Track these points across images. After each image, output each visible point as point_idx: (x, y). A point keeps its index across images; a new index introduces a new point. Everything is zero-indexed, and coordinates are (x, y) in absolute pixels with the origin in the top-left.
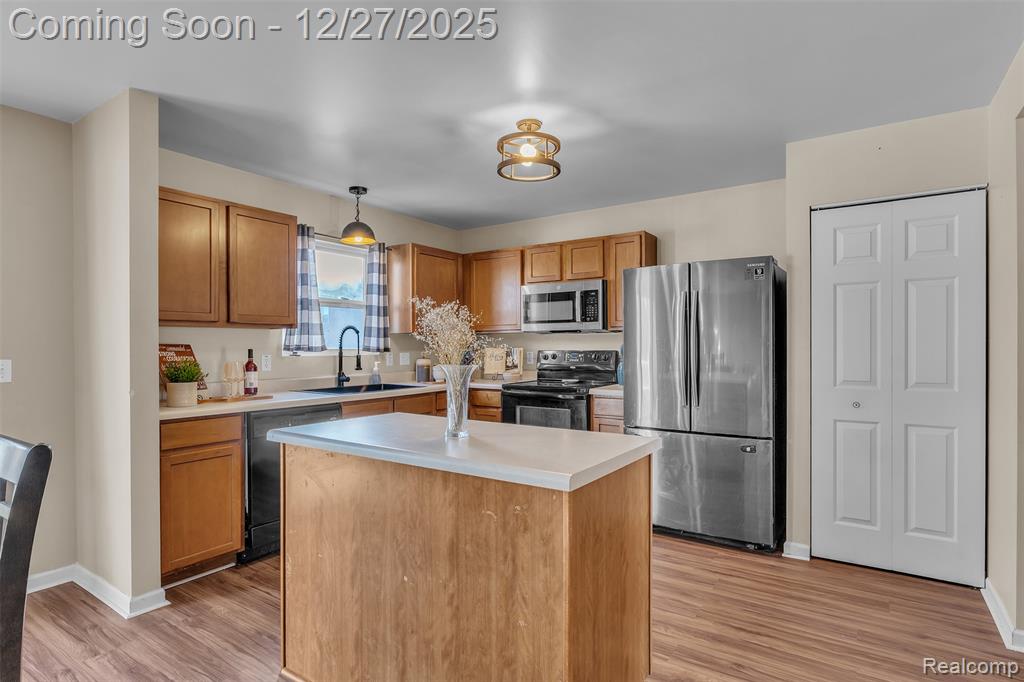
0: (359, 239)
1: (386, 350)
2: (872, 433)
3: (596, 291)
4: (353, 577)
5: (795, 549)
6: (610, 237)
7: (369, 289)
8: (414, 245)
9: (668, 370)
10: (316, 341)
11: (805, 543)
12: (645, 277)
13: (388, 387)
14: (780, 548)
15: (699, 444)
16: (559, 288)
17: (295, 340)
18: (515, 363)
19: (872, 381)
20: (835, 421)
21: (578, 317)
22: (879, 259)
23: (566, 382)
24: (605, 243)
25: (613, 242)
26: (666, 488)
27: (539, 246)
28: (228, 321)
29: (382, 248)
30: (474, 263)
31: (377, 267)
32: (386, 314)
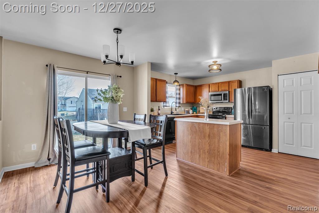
0: (176, 84)
1: (180, 107)
2: (293, 125)
3: (227, 94)
4: (190, 142)
5: (275, 150)
6: (230, 81)
7: (177, 94)
8: (186, 84)
9: (244, 112)
10: (168, 105)
11: (277, 149)
12: (239, 91)
13: (180, 114)
14: (271, 150)
15: (252, 127)
16: (218, 93)
17: (164, 105)
19: (293, 113)
20: (284, 122)
21: (223, 100)
22: (294, 86)
23: (220, 114)
24: (229, 83)
25: (231, 82)
26: (244, 137)
27: (213, 83)
28: (156, 101)
29: (179, 85)
30: (198, 87)
31: (178, 89)
32: (180, 99)
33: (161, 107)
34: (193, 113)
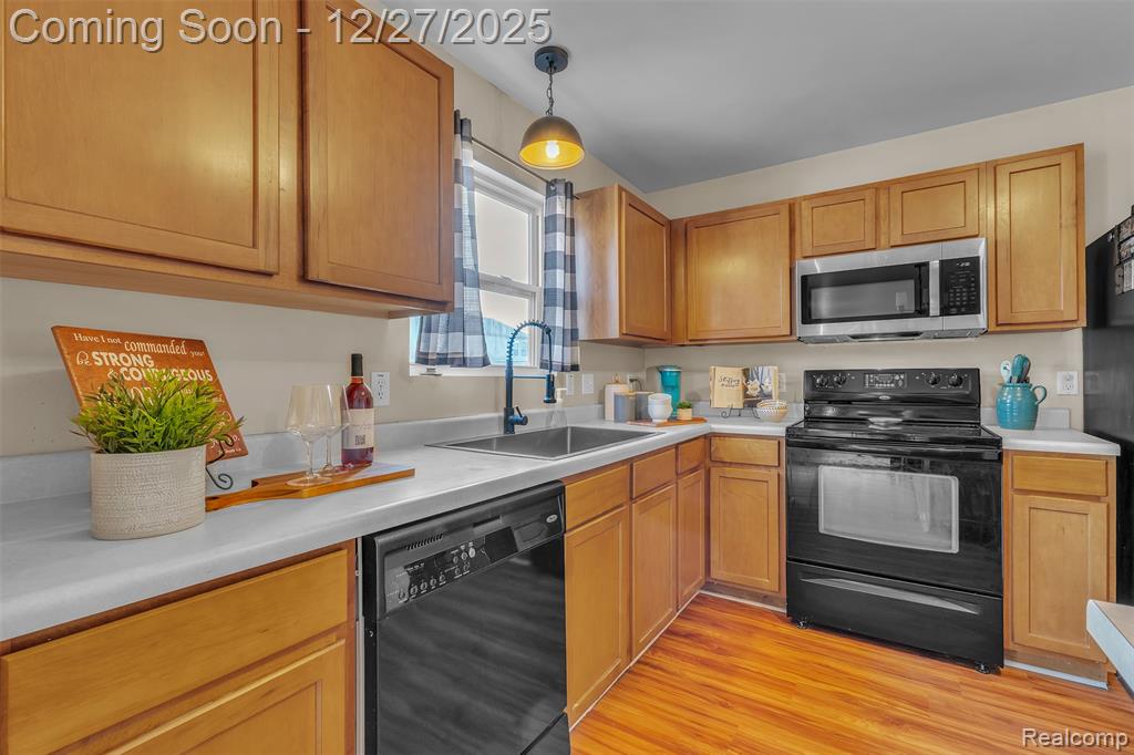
1: (575, 367)
3: (973, 259)
7: (550, 261)
8: (621, 190)
17: (438, 343)
18: (766, 391)
21: (934, 305)
24: (983, 174)
25: (1004, 171)
28: (304, 277)
30: (696, 233)
31: (560, 223)
32: (574, 307)
33: (405, 366)
34: (673, 420)
